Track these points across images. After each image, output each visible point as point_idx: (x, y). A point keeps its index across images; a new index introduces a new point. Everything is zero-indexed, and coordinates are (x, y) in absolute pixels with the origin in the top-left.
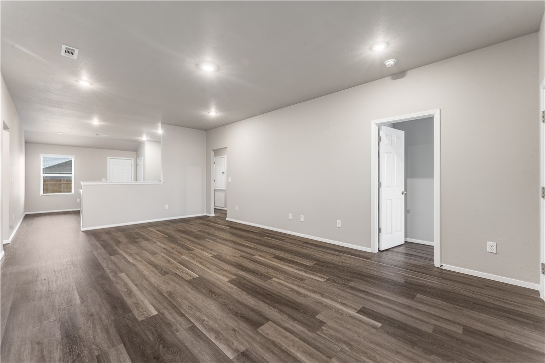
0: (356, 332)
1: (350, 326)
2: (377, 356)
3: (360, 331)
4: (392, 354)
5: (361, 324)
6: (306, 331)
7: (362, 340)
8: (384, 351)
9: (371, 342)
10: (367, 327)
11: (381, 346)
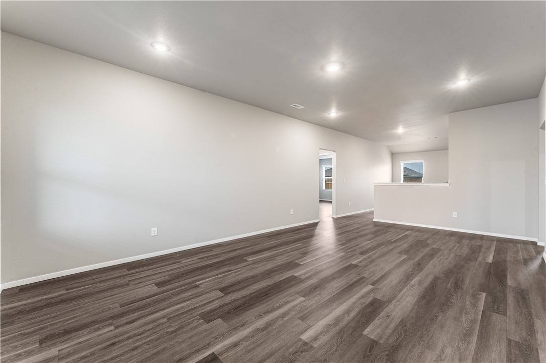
0: (184, 341)
1: (194, 339)
2: (148, 346)
3: (183, 346)
4: (141, 359)
5: (193, 350)
6: (203, 311)
7: (172, 343)
8: (148, 354)
9: (164, 349)
10: (185, 353)
11: (155, 354)
